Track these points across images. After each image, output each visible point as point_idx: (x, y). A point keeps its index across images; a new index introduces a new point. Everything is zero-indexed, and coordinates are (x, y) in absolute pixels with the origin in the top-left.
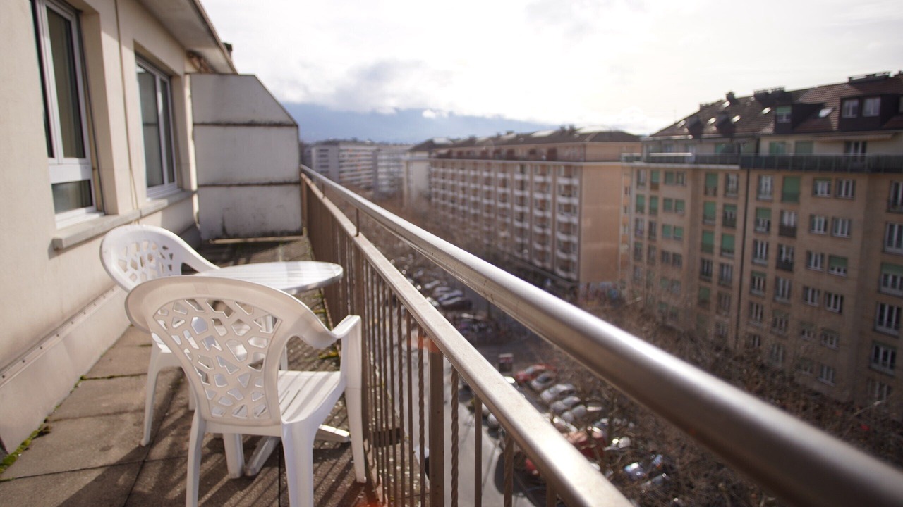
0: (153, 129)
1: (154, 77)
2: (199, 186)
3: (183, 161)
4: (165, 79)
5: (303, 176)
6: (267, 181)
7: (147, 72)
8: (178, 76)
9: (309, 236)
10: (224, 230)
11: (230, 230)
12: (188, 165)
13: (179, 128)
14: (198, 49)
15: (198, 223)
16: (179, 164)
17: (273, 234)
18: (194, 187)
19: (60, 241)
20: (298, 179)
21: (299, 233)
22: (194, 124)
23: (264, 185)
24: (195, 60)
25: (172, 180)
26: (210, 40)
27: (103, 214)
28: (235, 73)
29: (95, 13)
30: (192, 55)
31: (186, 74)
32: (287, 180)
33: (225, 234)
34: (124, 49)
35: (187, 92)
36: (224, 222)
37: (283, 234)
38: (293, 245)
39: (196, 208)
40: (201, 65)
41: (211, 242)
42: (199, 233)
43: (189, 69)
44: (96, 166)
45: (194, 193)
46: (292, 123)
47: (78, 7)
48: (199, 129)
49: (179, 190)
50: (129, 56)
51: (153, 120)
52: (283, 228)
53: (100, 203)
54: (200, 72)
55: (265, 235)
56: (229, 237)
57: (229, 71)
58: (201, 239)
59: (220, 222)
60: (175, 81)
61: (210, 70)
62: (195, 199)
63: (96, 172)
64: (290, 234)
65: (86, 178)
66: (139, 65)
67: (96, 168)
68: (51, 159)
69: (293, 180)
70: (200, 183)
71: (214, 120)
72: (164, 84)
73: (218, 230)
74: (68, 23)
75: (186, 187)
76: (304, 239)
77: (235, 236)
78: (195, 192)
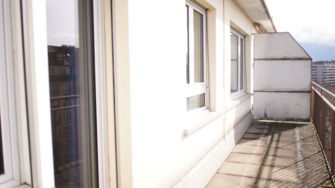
0: (235, 62)
1: (237, 37)
2: (254, 91)
3: (248, 78)
4: (243, 38)
5: (313, 88)
6: (291, 90)
7: (234, 34)
8: (248, 36)
9: (314, 123)
10: (265, 115)
11: (268, 116)
12: (250, 80)
13: (247, 62)
14: (258, 21)
15: (253, 110)
16: (246, 80)
17: (292, 120)
18: (252, 92)
19: (187, 131)
20: (310, 89)
21: (308, 120)
22: (254, 60)
23: (289, 92)
24: (257, 27)
25: (242, 88)
26: (266, 16)
27: (209, 110)
28: (276, 33)
29: (214, 9)
30: (256, 24)
31: (252, 34)
32: (303, 90)
33: (266, 117)
34: (226, 26)
35: (252, 43)
36: (266, 111)
37: (298, 120)
38: (304, 128)
39: (252, 102)
40: (260, 29)
41: (259, 121)
42: (253, 115)
43: (254, 31)
44: (208, 86)
45: (251, 95)
46: (308, 57)
47: (207, 7)
48: (256, 61)
49: (245, 93)
50: (228, 29)
51: (235, 58)
52: (298, 117)
53: (208, 105)
54: (259, 33)
55: (288, 120)
56: (268, 119)
57: (273, 31)
58: (253, 119)
59: (264, 110)
60: (247, 38)
61: (264, 31)
62: (252, 97)
63: (208, 89)
64: (302, 120)
65: (203, 92)
66: (231, 32)
67: (208, 87)
68: (188, 84)
69: (307, 90)
70: (255, 90)
71: (265, 57)
72: (242, 40)
73: (262, 115)
74: (202, 15)
75: (248, 92)
76: (311, 124)
77: (271, 119)
78: (253, 94)
